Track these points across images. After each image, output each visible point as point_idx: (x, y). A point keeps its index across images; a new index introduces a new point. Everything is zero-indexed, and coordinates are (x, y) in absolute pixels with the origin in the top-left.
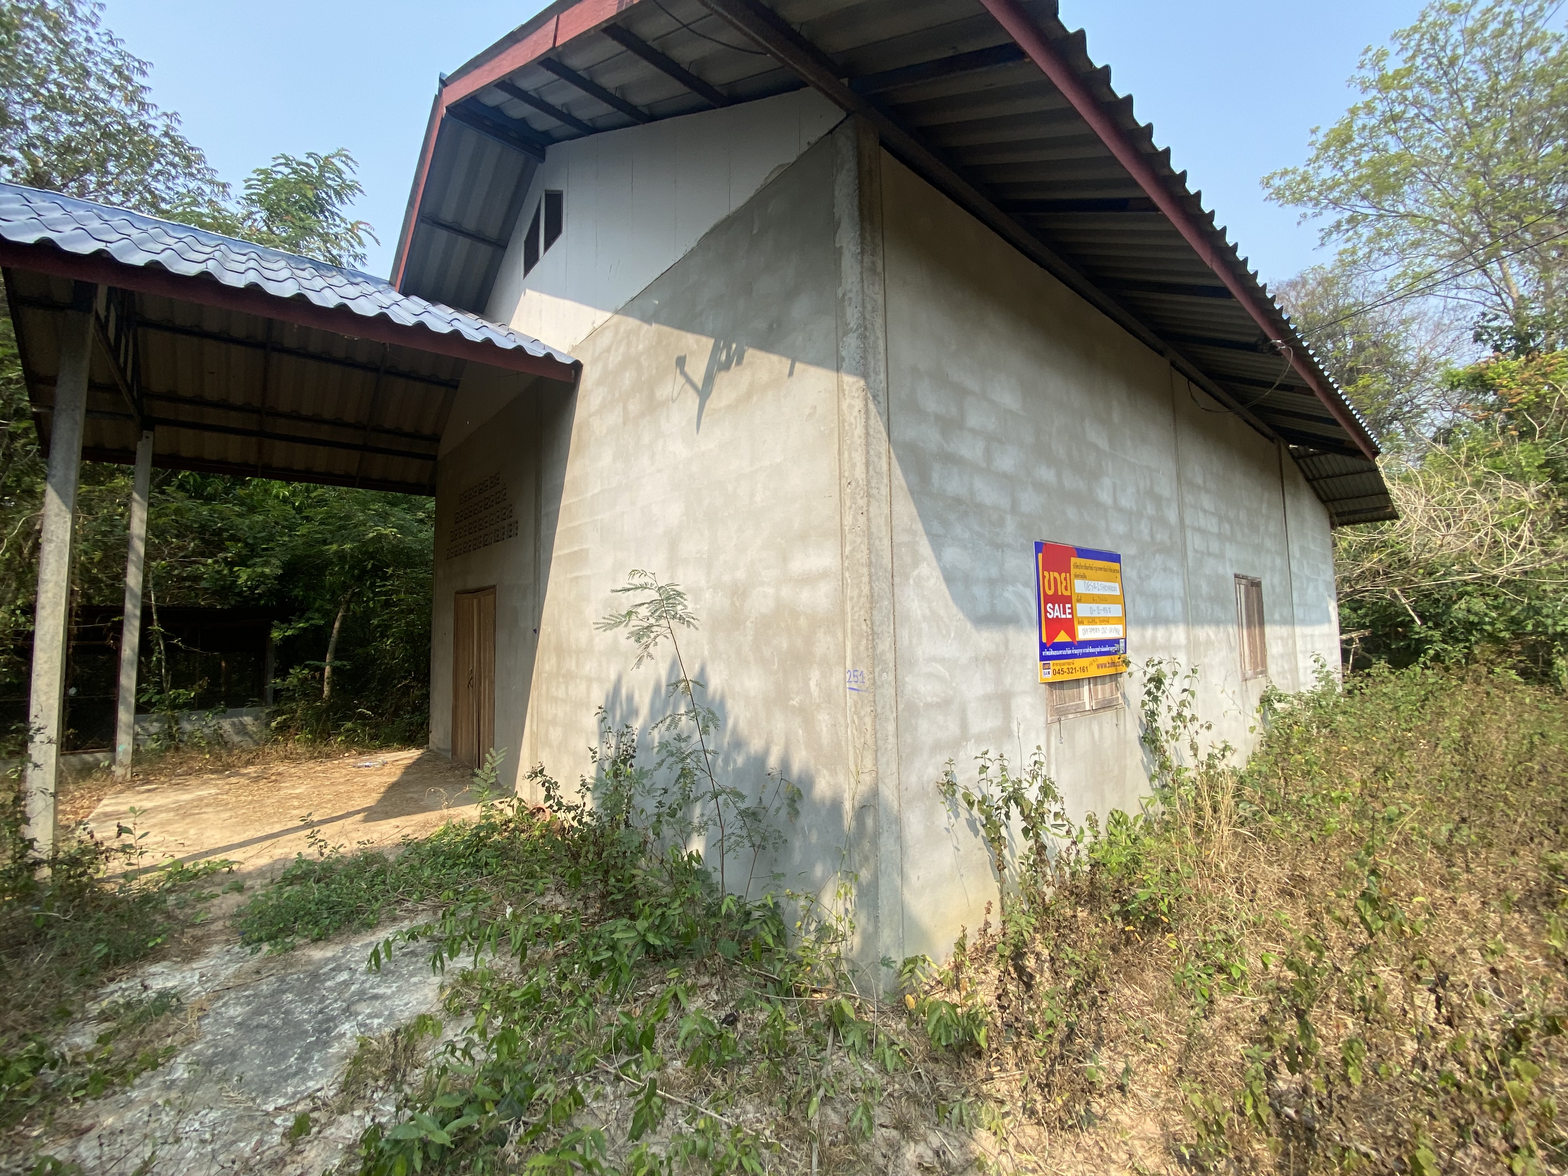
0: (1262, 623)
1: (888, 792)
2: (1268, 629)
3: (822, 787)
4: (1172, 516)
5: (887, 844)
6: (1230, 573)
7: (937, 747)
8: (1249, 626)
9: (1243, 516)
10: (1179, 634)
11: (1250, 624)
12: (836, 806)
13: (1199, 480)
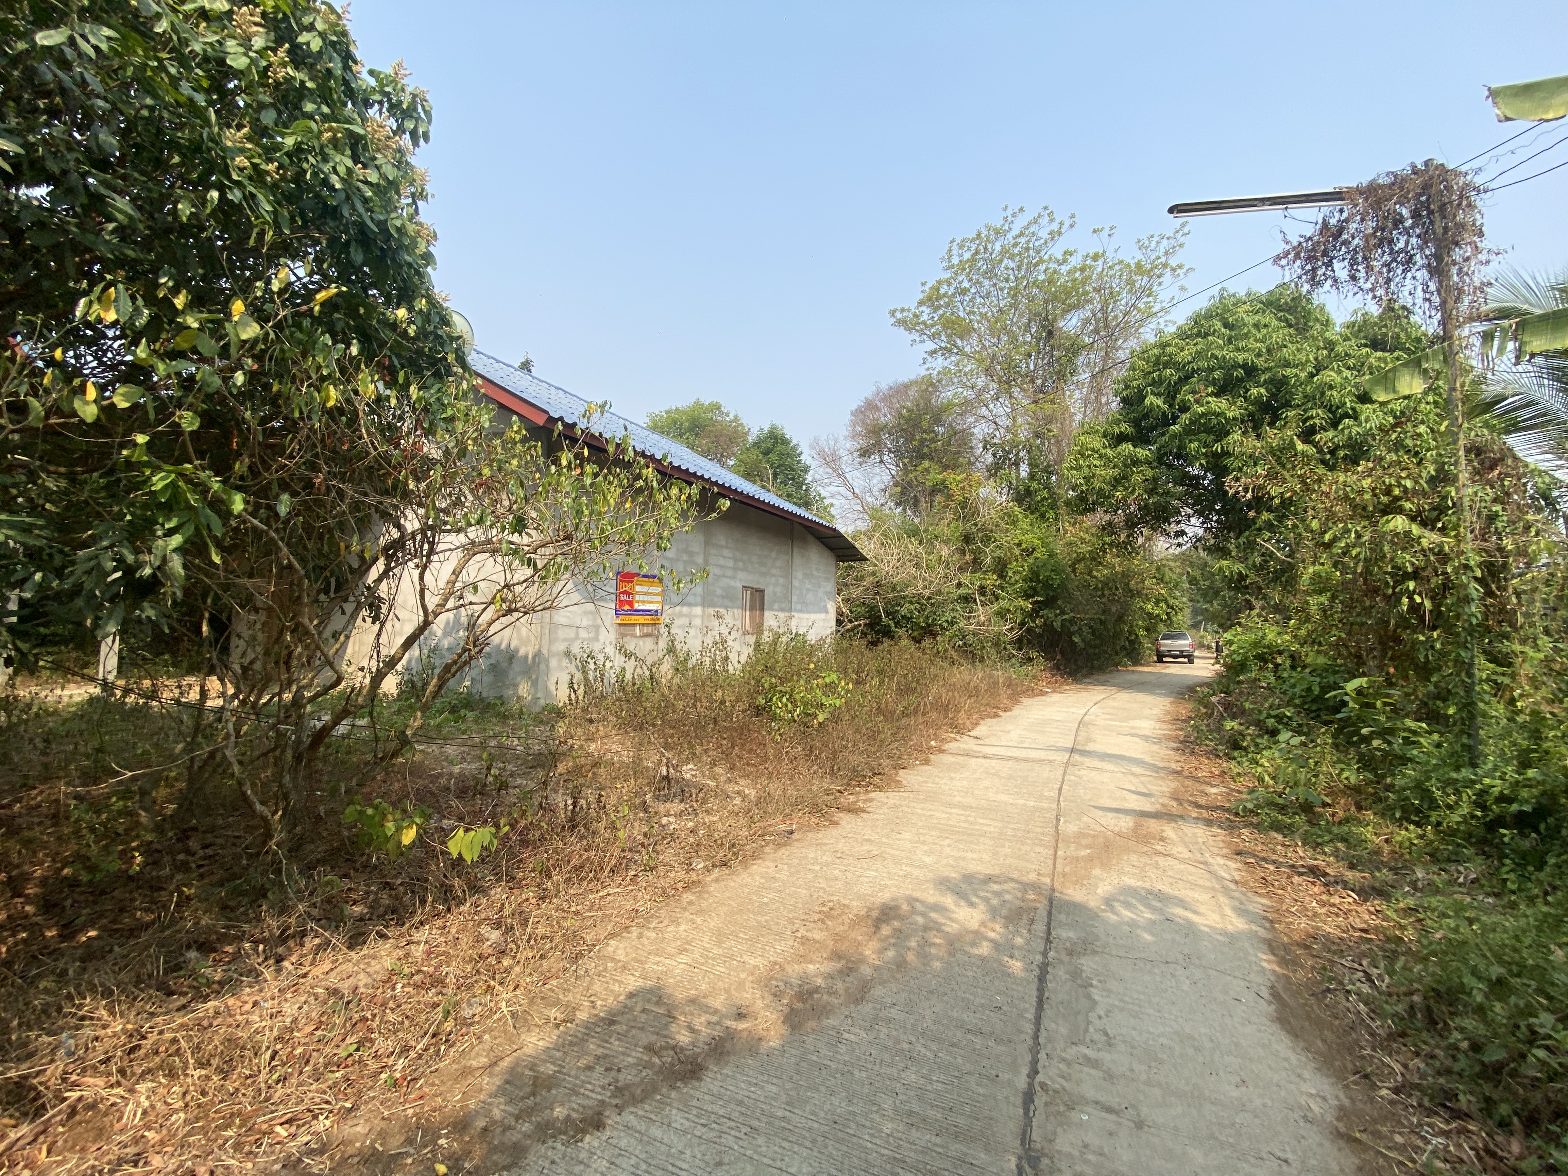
0: (762, 609)
1: (545, 651)
2: (767, 614)
3: (522, 652)
4: (700, 560)
5: (542, 666)
6: (739, 585)
7: (565, 640)
8: (751, 609)
9: (754, 559)
10: (698, 610)
11: (752, 609)
12: (526, 657)
13: (723, 543)
